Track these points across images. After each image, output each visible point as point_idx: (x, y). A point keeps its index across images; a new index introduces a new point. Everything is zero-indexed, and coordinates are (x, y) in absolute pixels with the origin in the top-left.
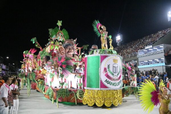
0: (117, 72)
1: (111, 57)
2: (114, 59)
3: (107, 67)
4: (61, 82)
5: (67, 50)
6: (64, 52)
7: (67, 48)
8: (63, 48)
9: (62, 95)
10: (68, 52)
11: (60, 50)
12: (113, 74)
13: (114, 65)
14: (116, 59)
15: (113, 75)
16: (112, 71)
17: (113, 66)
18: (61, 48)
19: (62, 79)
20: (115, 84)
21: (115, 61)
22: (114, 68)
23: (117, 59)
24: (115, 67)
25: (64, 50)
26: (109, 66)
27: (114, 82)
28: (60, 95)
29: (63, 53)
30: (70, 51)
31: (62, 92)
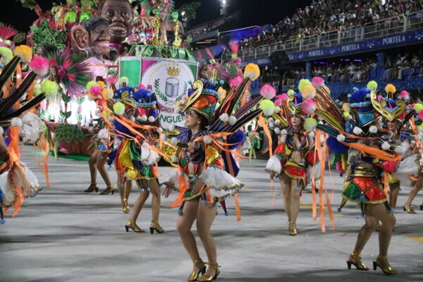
0: (176, 94)
1: (163, 63)
2: (170, 68)
3: (153, 85)
4: (64, 111)
5: (95, 37)
6: (87, 41)
7: (93, 29)
8: (84, 31)
9: (66, 135)
10: (98, 40)
11: (77, 35)
12: (166, 98)
13: (169, 81)
14: (174, 68)
15: (166, 101)
16: (164, 93)
17: (167, 83)
18: (80, 30)
19: (66, 105)
20: (169, 119)
21: (172, 72)
22: (170, 87)
23: (176, 67)
24: (170, 84)
25: (87, 35)
26: (157, 82)
27: (168, 115)
28: (61, 136)
29: (84, 42)
30: (103, 38)
31: (66, 131)
